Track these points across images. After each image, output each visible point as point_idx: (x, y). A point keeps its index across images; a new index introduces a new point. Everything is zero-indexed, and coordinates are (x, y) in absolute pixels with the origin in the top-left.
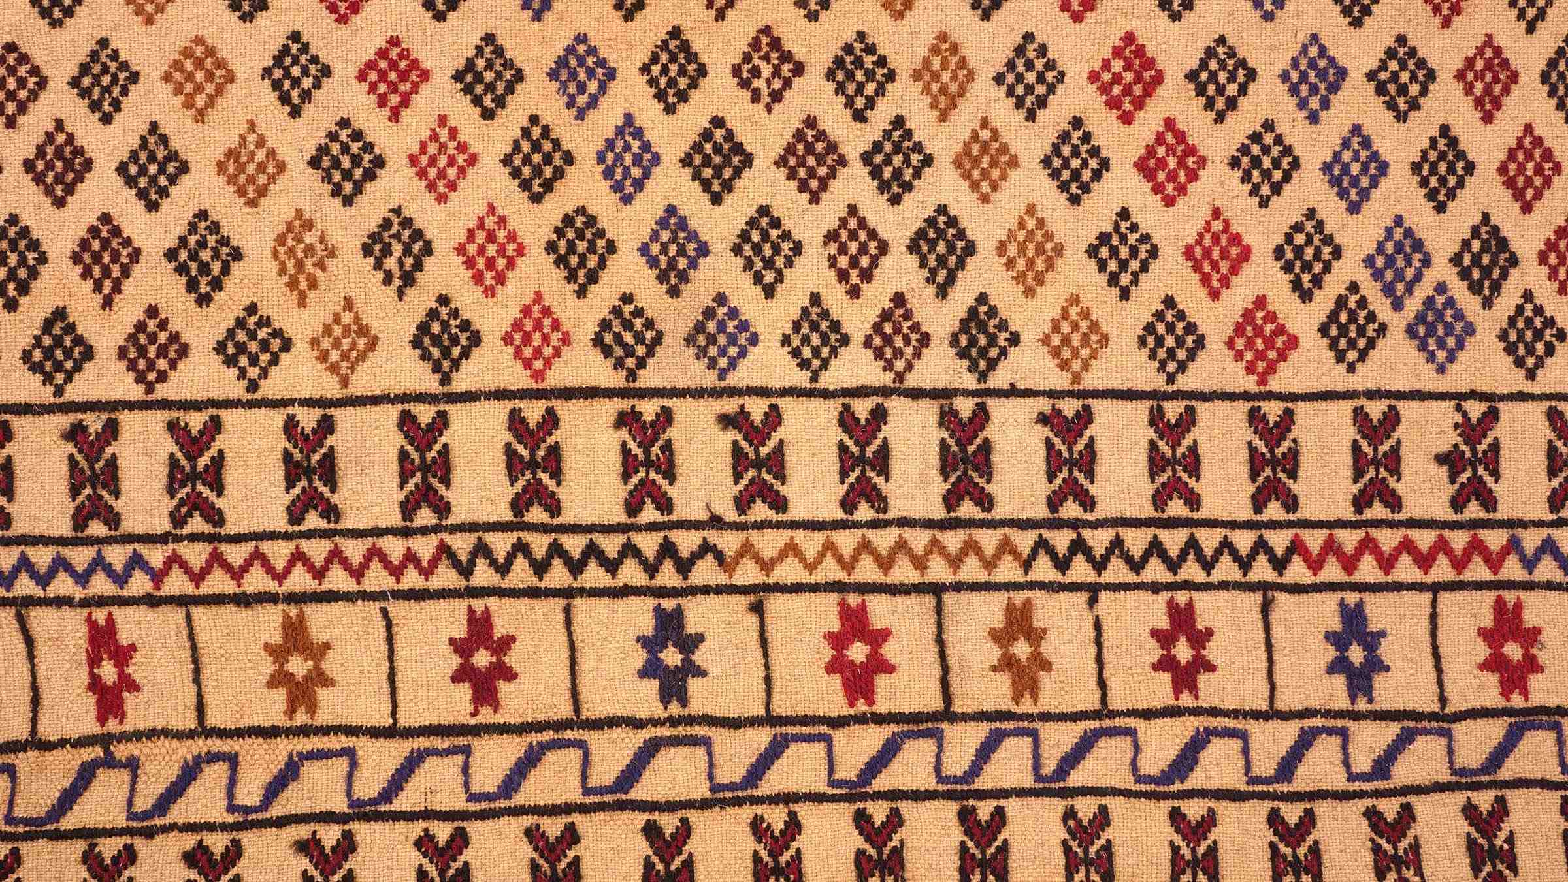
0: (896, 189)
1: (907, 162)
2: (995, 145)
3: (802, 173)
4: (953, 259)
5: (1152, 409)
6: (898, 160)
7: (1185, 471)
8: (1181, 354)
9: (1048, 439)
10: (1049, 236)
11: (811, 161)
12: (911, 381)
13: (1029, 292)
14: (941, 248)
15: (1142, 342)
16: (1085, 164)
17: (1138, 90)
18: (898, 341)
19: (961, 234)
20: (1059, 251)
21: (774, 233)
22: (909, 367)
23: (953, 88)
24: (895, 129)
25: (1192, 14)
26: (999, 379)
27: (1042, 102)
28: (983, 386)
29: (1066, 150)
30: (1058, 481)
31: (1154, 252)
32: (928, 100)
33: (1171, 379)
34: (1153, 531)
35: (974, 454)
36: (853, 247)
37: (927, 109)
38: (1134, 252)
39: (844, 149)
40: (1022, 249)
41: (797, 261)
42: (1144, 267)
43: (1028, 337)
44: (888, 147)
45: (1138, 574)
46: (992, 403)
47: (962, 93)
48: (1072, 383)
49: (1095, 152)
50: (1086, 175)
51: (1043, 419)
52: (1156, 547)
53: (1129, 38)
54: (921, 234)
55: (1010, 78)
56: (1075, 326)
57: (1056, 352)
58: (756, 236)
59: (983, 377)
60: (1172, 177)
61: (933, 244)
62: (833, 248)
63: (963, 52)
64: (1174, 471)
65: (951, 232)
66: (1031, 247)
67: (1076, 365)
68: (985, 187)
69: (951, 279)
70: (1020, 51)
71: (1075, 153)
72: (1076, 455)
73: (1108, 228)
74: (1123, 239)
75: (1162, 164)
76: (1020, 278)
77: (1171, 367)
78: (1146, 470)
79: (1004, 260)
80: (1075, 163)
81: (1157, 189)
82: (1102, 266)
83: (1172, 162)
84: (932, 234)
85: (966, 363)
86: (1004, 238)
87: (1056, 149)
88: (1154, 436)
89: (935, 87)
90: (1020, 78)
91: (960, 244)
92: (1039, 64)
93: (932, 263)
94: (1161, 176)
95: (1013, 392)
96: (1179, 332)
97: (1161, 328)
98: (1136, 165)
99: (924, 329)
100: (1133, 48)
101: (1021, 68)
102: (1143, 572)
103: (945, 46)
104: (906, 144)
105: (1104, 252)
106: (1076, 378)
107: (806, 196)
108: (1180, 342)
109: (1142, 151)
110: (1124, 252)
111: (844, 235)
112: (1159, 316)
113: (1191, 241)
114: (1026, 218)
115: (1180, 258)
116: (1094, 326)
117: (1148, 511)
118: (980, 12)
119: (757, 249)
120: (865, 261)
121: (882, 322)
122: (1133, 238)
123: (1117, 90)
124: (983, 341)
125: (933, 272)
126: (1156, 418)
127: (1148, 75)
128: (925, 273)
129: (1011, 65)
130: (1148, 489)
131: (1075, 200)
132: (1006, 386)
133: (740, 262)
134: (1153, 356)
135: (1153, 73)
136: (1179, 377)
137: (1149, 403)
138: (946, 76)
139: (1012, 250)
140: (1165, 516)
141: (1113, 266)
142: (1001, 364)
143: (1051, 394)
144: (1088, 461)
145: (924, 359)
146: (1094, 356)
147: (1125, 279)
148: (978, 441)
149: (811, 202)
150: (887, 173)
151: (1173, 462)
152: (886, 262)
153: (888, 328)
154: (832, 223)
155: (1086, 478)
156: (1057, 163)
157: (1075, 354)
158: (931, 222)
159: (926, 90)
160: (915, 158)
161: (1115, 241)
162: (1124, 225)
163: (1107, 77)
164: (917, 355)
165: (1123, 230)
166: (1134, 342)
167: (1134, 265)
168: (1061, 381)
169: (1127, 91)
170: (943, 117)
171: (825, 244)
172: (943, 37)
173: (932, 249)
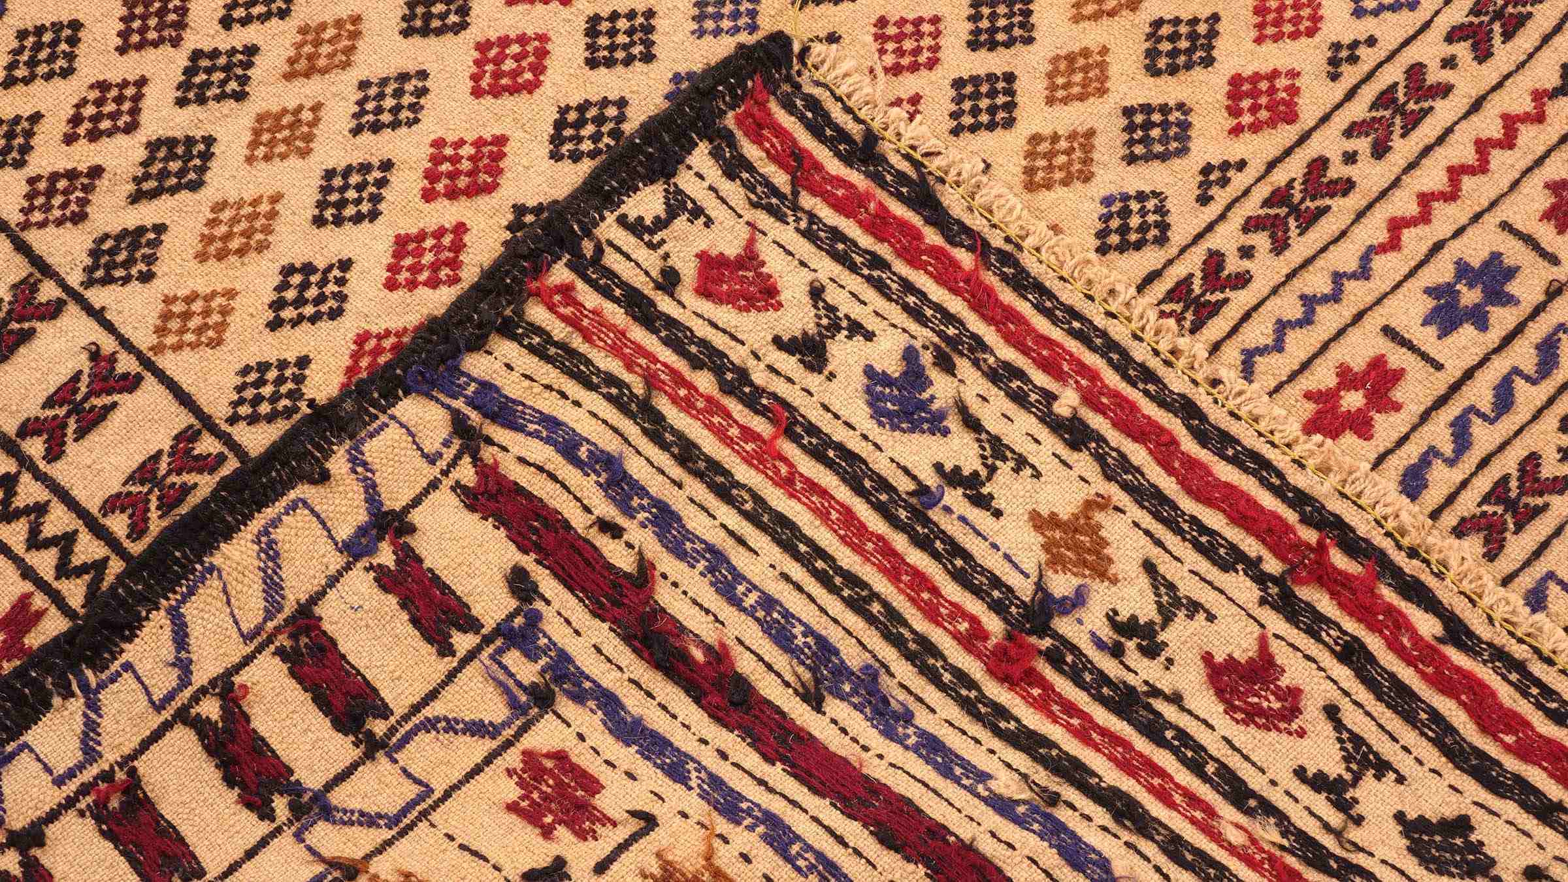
0: (191, 95)
1: (223, 83)
2: (305, 129)
3: (136, 24)
4: (173, 181)
5: (191, 427)
6: (218, 76)
7: (159, 499)
8: (265, 408)
9: (80, 372)
10: (268, 230)
11: (153, 22)
12: (33, 237)
13: (202, 257)
14: (174, 166)
15: (246, 370)
16: (358, 202)
17: (462, 182)
18: (58, 200)
19: (202, 170)
20: (262, 247)
21: (64, 46)
22: (42, 225)
23: (322, 62)
24: (242, 53)
25: (573, 166)
26: (98, 296)
27: (376, 128)
28: (81, 290)
29: (355, 179)
30: (50, 413)
31: (335, 314)
32: (292, 53)
33: (233, 420)
34: (78, 524)
35: (12, 332)
36: (110, 107)
37: (283, 58)
38: (320, 299)
39: (187, 35)
40: (235, 220)
41: (57, 80)
42: (314, 319)
43: (161, 286)
44: (222, 61)
45: (28, 549)
46: (72, 309)
47: (324, 71)
48: (151, 349)
49: (376, 199)
50: (350, 211)
51: (95, 354)
52: (66, 542)
53: (501, 140)
54: (171, 143)
55: (373, 91)
56: (207, 313)
57: (166, 316)
58: (47, 37)
59: (89, 283)
60: (415, 269)
61: (172, 156)
62: (94, 95)
63: (360, 44)
64: (150, 491)
65: (197, 162)
66: (244, 225)
67: (171, 340)
68: (261, 151)
69: (154, 194)
70: (404, 77)
71: (360, 187)
72: (87, 406)
73: (321, 264)
74: (324, 282)
75: (419, 253)
76: (207, 240)
77: (244, 410)
78: (129, 471)
79: (212, 216)
80: (351, 194)
81: (393, 269)
82: (283, 287)
83: (428, 258)
84: (180, 151)
85: (89, 261)
86: (231, 201)
87: (348, 171)
88: (167, 448)
89: (308, 49)
90: (381, 96)
91: (192, 176)
92: (407, 100)
93: (154, 169)
94: (408, 261)
95: (97, 315)
96: (284, 389)
97: (272, 375)
98: (398, 237)
99: (88, 209)
100: (495, 149)
101: (389, 90)
102: (34, 553)
103: (350, 27)
104: (239, 72)
105: (296, 279)
106: (158, 349)
107: (119, 41)
108: (275, 398)
109: (414, 231)
110: (313, 292)
111: (114, 92)
112: (283, 365)
113: (375, 330)
114: (265, 200)
115: (351, 336)
116: (221, 327)
117: (93, 506)
118: (405, 25)
119: (38, 47)
120: (105, 124)
121: (63, 176)
122: (331, 288)
123: (445, 167)
124: (122, 257)
125: (147, 177)
126: (187, 437)
127: (484, 178)
128: (140, 172)
129: (384, 82)
130: (115, 486)
131: (319, 221)
132: (97, 306)
133: (15, 44)
134: (240, 389)
135: (489, 180)
136: (242, 425)
137: (192, 420)
138: (325, 49)
139: (226, 215)
140: (102, 521)
141: (290, 295)
142: (113, 287)
143: (126, 344)
144: (90, 421)
145: (61, 230)
146: (193, 346)
147: (288, 313)
148: (26, 325)
149: (117, 49)
150: (201, 77)
151: (158, 483)
152: (121, 140)
153: (62, 184)
154: (115, 77)
155: (75, 432)
156: (338, 182)
157: (182, 331)
158: (190, 141)
159: (299, 46)
160: (233, 85)
161: (314, 279)
162: (336, 273)
163: (448, 151)
164: (59, 223)
165: (331, 276)
166: (239, 366)
167: (309, 310)
168: (143, 339)
169: (453, 176)
170: (289, 76)
171: (92, 87)
172: (356, 20)
173: (166, 160)
